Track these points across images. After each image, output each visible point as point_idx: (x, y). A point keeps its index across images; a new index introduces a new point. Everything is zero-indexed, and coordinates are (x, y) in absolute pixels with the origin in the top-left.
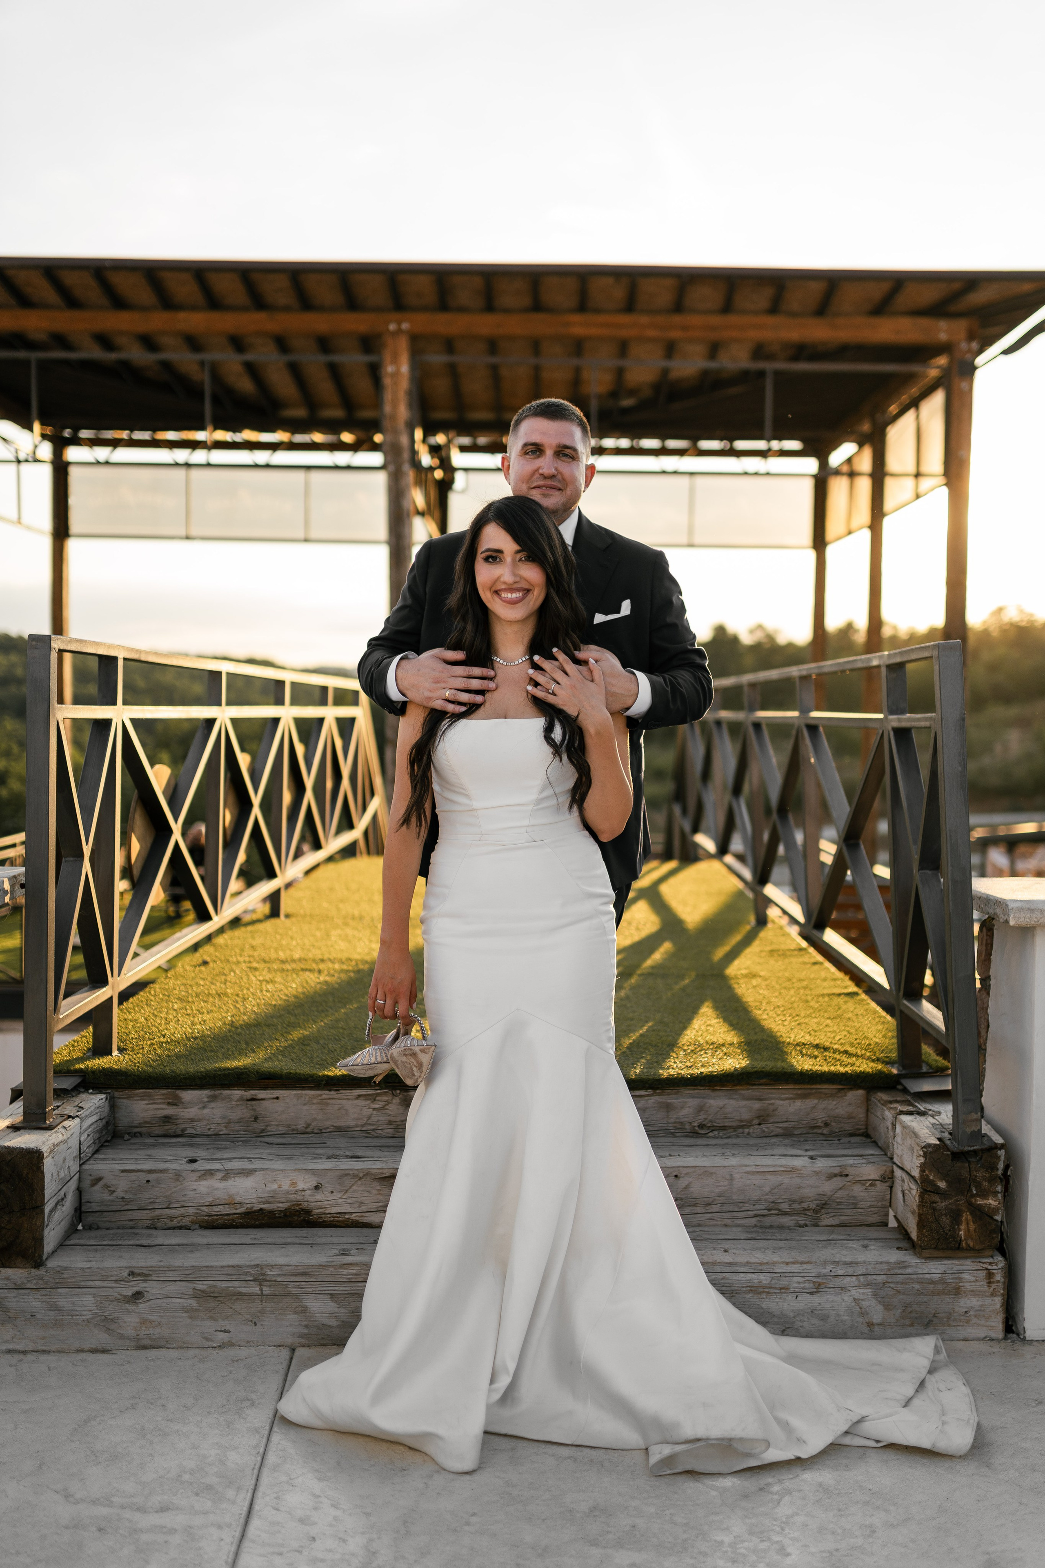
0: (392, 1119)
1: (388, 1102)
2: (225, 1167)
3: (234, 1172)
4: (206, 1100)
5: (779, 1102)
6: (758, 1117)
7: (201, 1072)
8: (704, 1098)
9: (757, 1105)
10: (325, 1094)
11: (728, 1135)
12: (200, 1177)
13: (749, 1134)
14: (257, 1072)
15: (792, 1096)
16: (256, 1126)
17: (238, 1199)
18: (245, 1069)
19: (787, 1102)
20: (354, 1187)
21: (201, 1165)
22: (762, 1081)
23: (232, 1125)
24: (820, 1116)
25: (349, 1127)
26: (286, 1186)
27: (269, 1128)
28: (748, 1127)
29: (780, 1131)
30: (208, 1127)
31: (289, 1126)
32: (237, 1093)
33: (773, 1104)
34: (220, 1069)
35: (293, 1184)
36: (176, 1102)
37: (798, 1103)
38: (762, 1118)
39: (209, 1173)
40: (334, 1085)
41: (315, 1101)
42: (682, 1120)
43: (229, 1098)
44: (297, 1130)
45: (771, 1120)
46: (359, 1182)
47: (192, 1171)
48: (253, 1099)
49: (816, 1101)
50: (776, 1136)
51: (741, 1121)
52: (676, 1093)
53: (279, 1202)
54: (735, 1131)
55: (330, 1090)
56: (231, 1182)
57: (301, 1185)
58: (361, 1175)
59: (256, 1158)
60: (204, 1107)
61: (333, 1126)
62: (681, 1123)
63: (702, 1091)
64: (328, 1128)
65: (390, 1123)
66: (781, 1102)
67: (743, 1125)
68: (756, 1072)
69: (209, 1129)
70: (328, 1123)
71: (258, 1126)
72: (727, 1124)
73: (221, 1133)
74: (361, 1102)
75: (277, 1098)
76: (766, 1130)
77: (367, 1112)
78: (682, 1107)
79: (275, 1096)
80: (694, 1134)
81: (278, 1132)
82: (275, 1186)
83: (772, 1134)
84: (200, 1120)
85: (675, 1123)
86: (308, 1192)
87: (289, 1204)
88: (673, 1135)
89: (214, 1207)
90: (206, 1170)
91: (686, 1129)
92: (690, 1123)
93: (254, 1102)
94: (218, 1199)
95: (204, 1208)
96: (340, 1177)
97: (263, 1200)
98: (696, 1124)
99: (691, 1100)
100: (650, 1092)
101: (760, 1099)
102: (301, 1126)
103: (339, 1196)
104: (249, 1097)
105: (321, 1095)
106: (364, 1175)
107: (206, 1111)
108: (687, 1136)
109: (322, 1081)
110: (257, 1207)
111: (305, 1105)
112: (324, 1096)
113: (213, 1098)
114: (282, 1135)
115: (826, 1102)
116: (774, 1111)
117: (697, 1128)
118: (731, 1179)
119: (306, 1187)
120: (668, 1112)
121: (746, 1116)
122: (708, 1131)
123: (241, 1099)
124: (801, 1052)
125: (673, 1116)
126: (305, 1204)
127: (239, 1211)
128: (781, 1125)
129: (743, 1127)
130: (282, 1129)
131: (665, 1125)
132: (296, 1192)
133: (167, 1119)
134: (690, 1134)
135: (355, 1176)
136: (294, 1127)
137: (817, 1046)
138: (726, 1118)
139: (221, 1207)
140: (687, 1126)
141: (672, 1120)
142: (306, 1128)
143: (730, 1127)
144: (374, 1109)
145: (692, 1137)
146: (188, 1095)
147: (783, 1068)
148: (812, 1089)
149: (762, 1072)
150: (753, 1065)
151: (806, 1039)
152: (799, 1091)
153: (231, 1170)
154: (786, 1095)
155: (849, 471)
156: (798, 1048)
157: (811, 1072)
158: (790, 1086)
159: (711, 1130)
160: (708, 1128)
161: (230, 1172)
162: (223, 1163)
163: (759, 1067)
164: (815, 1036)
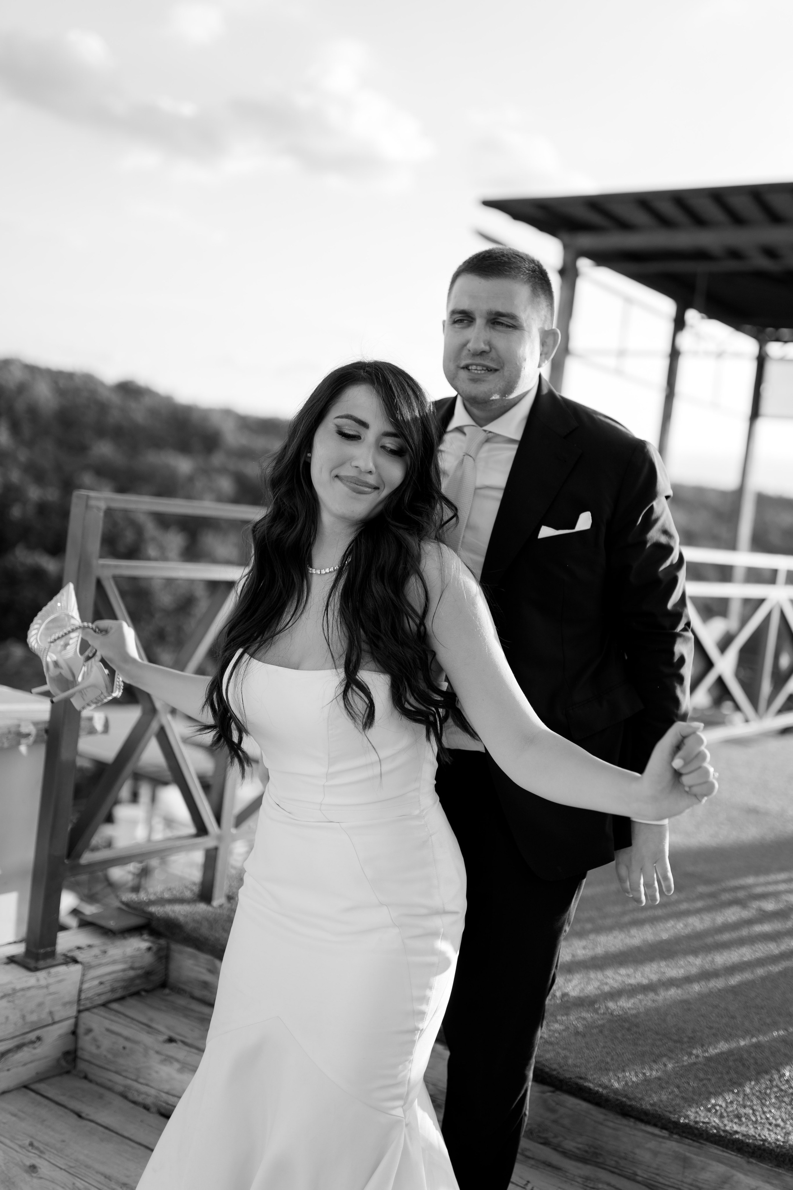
8: (732, 1167)
12: (164, 1060)
39: (172, 1060)
52: (699, 1148)
63: (734, 1157)
78: (703, 1169)
85: (691, 1185)
90: (171, 1057)
100: (665, 1133)
120: (684, 1168)
131: (680, 1183)
141: (689, 1180)
153: (188, 1064)
161: (186, 1065)
162: (190, 1053)
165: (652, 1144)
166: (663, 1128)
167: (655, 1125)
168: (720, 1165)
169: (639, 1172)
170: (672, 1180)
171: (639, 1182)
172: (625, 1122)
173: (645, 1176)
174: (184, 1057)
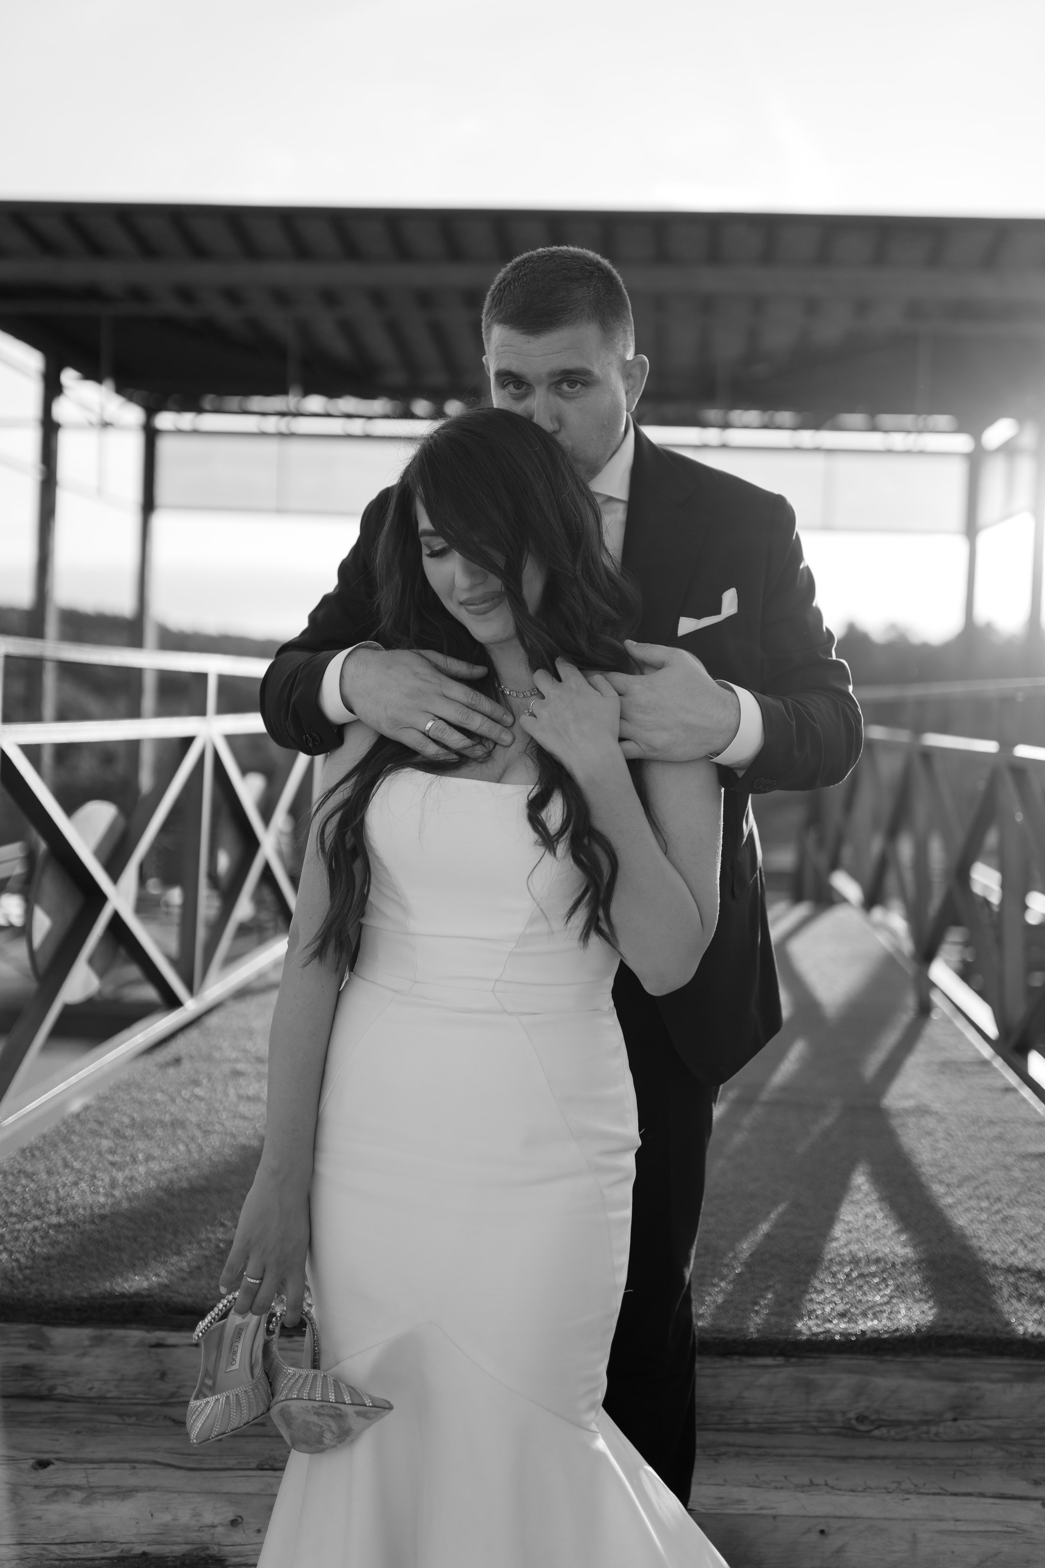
2: (91, 1480)
3: (104, 1490)
4: (87, 1343)
5: (986, 1386)
6: (953, 1408)
7: (82, 1299)
8: (866, 1373)
9: (951, 1389)
11: (903, 1435)
12: (47, 1497)
13: (937, 1434)
14: (166, 1305)
15: (1009, 1376)
16: (161, 1386)
17: (108, 1535)
18: (148, 1296)
19: (999, 1386)
21: (53, 1476)
22: (961, 1351)
23: (126, 1383)
26: (185, 1516)
27: (182, 1391)
28: (937, 1423)
29: (988, 1432)
30: (90, 1386)
32: (135, 1335)
33: (977, 1388)
34: (111, 1295)
35: (196, 1515)
36: (41, 1345)
37: (1018, 1389)
38: (960, 1411)
39: (63, 1491)
42: (830, 1408)
43: (122, 1342)
45: (974, 1414)
47: (36, 1487)
48: (159, 1345)
50: (983, 1440)
51: (925, 1413)
53: (175, 1543)
54: (915, 1429)
56: (96, 1508)
57: (208, 1518)
59: (145, 1462)
60: (84, 1355)
62: (829, 1412)
63: (863, 1362)
66: (991, 1386)
67: (928, 1420)
68: (951, 1337)
69: (91, 1389)
71: (167, 1387)
72: (903, 1417)
73: (109, 1395)
76: (965, 1429)
78: (831, 1387)
80: (848, 1431)
82: (166, 1518)
83: (974, 1437)
84: (77, 1374)
85: (819, 1411)
86: (220, 1530)
87: (189, 1547)
88: (815, 1431)
89: (69, 1547)
90: (57, 1486)
91: (836, 1422)
92: (844, 1413)
93: (160, 1350)
94: (76, 1533)
95: (54, 1548)
97: (149, 1538)
98: (852, 1415)
99: (845, 1376)
100: (780, 1360)
101: (956, 1380)
104: (153, 1341)
107: (87, 1360)
108: (837, 1434)
110: (138, 1549)
113: (98, 1341)
116: (978, 1399)
117: (854, 1422)
118: (914, 1541)
119: (216, 1522)
120: (809, 1394)
121: (933, 1405)
122: (871, 1428)
123: (141, 1344)
124: (1017, 1289)
125: (816, 1401)
126: (216, 1548)
127: (108, 1554)
128: (990, 1423)
129: (927, 1423)
131: (803, 1414)
132: (200, 1529)
133: (27, 1370)
134: (843, 1431)
138: (902, 1407)
139: (81, 1546)
140: (839, 1418)
141: (815, 1407)
143: (908, 1422)
145: (846, 1436)
146: (59, 1335)
147: (995, 1330)
148: (1040, 1366)
149: (961, 1336)
150: (945, 1319)
151: (1022, 1258)
152: (1020, 1370)
153: (98, 1487)
154: (999, 1375)
155: (1009, 449)
156: (1011, 1279)
157: (1040, 1340)
158: (1006, 1361)
159: (878, 1427)
160: (873, 1422)
161: (96, 1490)
162: (90, 1471)
163: (956, 1324)
164: (1033, 1251)
165: (765, 1379)
166: (782, 1353)
167: (770, 1354)
168: (852, 1375)
169: (751, 1418)
170: (793, 1414)
171: (751, 1431)
172: (727, 1363)
173: (760, 1420)
174: (85, 1479)
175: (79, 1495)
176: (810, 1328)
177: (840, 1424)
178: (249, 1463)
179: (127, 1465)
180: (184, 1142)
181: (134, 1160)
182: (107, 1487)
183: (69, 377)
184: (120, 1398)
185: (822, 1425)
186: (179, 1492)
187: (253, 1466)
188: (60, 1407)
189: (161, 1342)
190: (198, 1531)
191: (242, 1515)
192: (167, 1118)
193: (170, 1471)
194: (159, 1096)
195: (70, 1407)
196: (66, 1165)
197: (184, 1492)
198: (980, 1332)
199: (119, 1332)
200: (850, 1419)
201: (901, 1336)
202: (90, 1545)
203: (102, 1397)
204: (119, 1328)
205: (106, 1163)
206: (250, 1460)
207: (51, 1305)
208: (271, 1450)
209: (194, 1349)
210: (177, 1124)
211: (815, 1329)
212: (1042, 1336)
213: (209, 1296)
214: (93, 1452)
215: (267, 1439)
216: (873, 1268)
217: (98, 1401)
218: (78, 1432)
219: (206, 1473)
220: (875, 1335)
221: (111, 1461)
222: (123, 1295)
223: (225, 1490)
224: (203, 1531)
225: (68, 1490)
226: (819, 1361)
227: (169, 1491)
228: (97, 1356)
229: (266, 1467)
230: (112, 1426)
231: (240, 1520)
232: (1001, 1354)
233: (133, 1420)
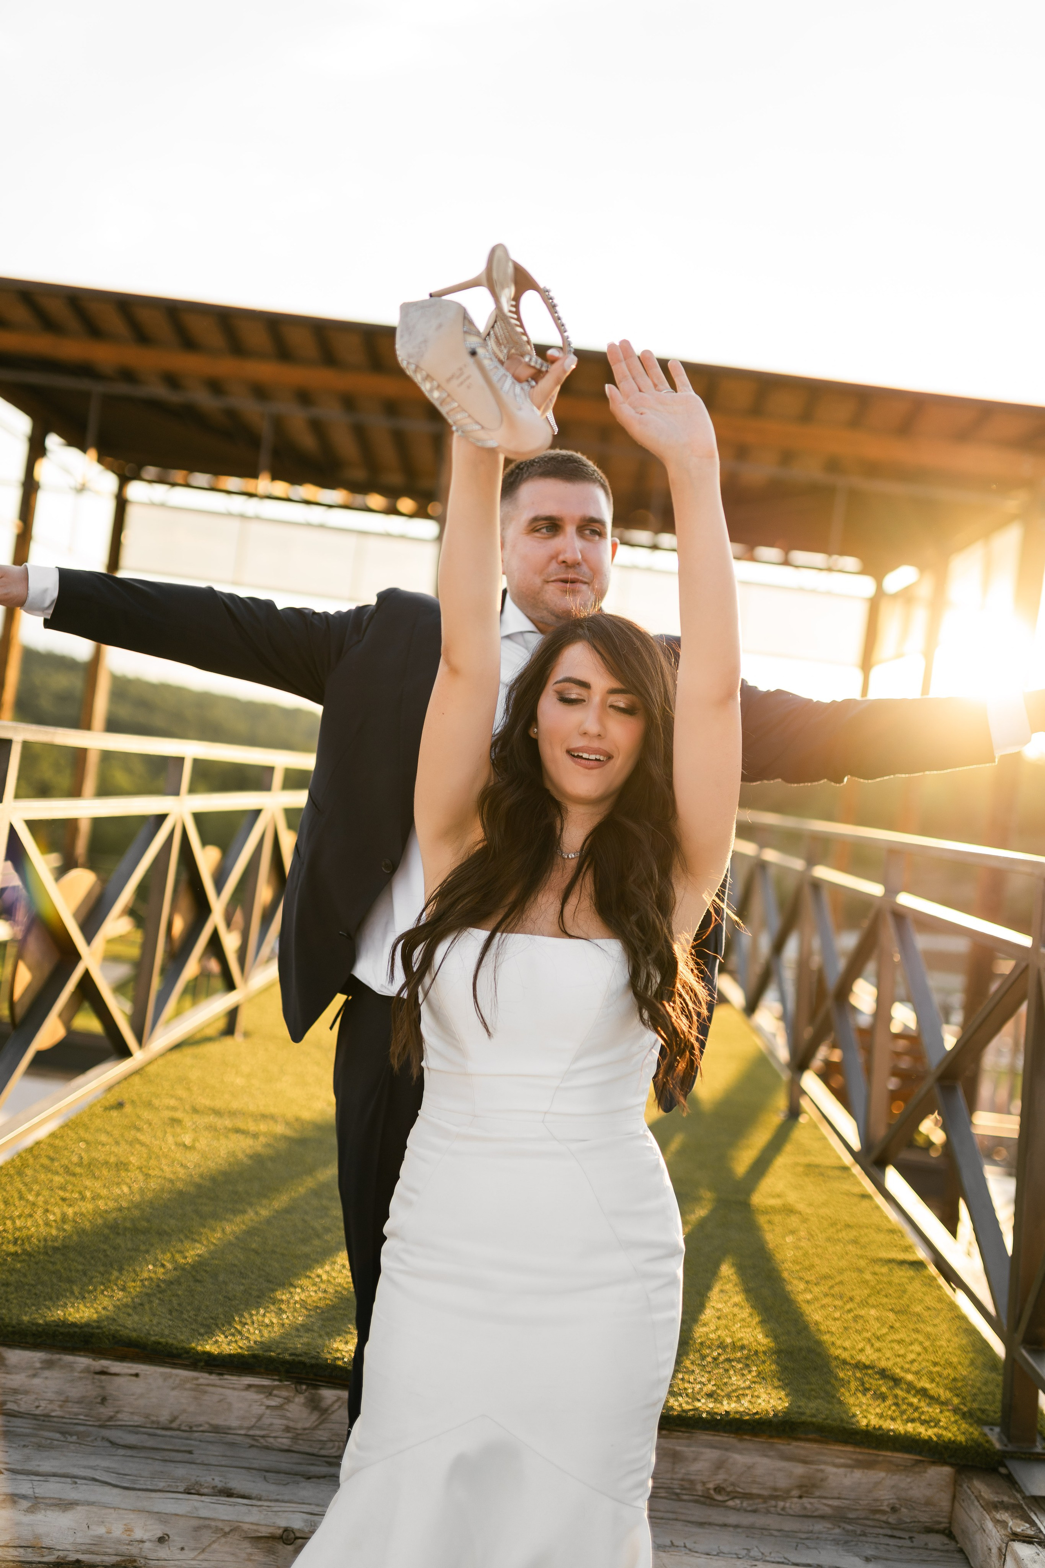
0: (291, 1424)
1: (288, 1400)
2: (37, 1491)
3: (47, 1501)
4: (38, 1365)
5: (830, 1469)
6: (800, 1487)
8: (727, 1450)
9: (799, 1470)
10: (204, 1378)
11: (754, 1507)
13: (783, 1509)
14: (114, 1337)
15: (849, 1462)
16: (102, 1410)
17: (46, 1542)
18: (97, 1327)
19: (841, 1471)
20: (215, 1546)
22: (810, 1436)
23: (70, 1404)
24: (886, 1496)
25: (229, 1428)
26: (118, 1531)
27: (120, 1416)
28: (784, 1499)
29: (828, 1511)
30: (36, 1404)
31: (147, 1416)
32: (83, 1361)
33: (822, 1471)
34: (64, 1324)
35: (128, 1530)
37: (858, 1474)
38: (804, 1489)
39: (11, 1499)
40: (217, 1366)
41: (188, 1386)
42: (693, 1477)
43: (70, 1367)
44: (158, 1423)
45: (818, 1494)
46: (223, 1540)
48: (103, 1373)
49: (882, 1474)
50: (823, 1517)
51: (775, 1489)
52: (688, 1438)
53: (106, 1554)
54: (765, 1502)
55: (211, 1373)
56: (39, 1517)
57: (138, 1534)
58: (227, 1529)
59: (84, 1478)
60: (34, 1376)
61: (208, 1423)
62: (692, 1482)
63: (725, 1439)
64: (201, 1425)
65: (288, 1429)
66: (834, 1470)
67: (778, 1494)
68: (803, 1423)
69: (37, 1407)
70: (201, 1419)
71: (106, 1411)
72: (755, 1491)
73: (53, 1414)
74: (251, 1395)
75: (137, 1375)
76: (809, 1506)
77: (257, 1410)
78: (695, 1460)
79: (133, 1372)
80: (707, 1500)
81: (131, 1423)
82: (101, 1530)
83: (816, 1514)
84: (26, 1393)
85: (682, 1480)
86: (147, 1545)
87: (119, 1558)
88: (677, 1497)
89: (11, 1550)
91: (696, 1490)
92: (704, 1483)
93: (103, 1377)
94: (18, 1538)
96: (197, 1529)
97: (84, 1547)
98: (711, 1485)
99: (708, 1450)
101: (805, 1462)
102: (164, 1417)
103: (192, 1555)
104: (98, 1369)
105: (197, 1379)
106: (231, 1530)
107: (36, 1381)
108: (696, 1501)
109: (200, 1360)
110: (73, 1557)
111: (173, 1389)
112: (201, 1381)
113: (49, 1365)
114: (135, 1429)
115: (896, 1477)
116: (822, 1480)
117: (712, 1492)
119: (145, 1538)
120: (674, 1463)
121: (783, 1483)
122: (726, 1498)
123: (87, 1370)
124: (863, 1384)
125: (681, 1471)
126: (142, 1561)
127: (45, 1559)
128: (830, 1502)
129: (776, 1497)
130: (137, 1420)
131: (668, 1481)
132: (130, 1543)
134: (702, 1499)
135: (217, 1530)
136: (154, 1419)
137: (883, 1374)
138: (754, 1482)
139: (22, 1550)
140: (699, 1487)
141: (680, 1476)
142: (172, 1421)
143: (759, 1496)
144: (268, 1407)
145: (704, 1504)
146: (14, 1356)
147: (842, 1420)
148: (878, 1455)
149: (812, 1423)
150: (799, 1407)
151: (868, 1356)
152: (860, 1457)
153: (43, 1498)
154: (842, 1461)
155: (906, 596)
156: (858, 1375)
157: (881, 1432)
158: (849, 1448)
159: (733, 1498)
160: (728, 1493)
161: (41, 1500)
162: (35, 1483)
163: (808, 1412)
164: (879, 1350)
168: (714, 1450)
170: (660, 1481)
174: (32, 1490)
175: (25, 1504)
176: (680, 1405)
177: (700, 1493)
178: (177, 1486)
179: (69, 1480)
180: (127, 1184)
181: (83, 1198)
182: (50, 1498)
183: (53, 441)
184: (63, 1417)
185: (684, 1492)
186: (115, 1508)
187: (182, 1490)
188: (9, 1422)
189: (105, 1370)
190: (129, 1544)
191: (169, 1533)
192: (112, 1159)
193: (107, 1489)
194: (103, 1138)
195: (18, 1422)
196: (21, 1198)
197: (119, 1508)
198: (829, 1421)
199: (68, 1358)
200: (709, 1489)
201: (760, 1418)
202: (30, 1550)
203: (47, 1416)
204: (69, 1354)
205: (58, 1198)
206: (179, 1484)
207: (10, 1329)
208: (198, 1476)
209: (134, 1378)
210: (121, 1166)
211: (686, 1407)
212: (883, 1430)
213: (152, 1333)
214: (39, 1466)
215: (194, 1466)
216: (739, 1354)
217: (42, 1418)
218: (24, 1446)
219: (139, 1493)
220: (738, 1416)
221: (55, 1475)
222: (74, 1325)
223: (156, 1510)
224: (131, 1545)
225: (16, 1498)
226: (686, 1435)
227: (105, 1506)
228: (46, 1378)
229: (193, 1491)
230: (56, 1442)
231: (167, 1538)
232: (846, 1442)
233: (75, 1438)
